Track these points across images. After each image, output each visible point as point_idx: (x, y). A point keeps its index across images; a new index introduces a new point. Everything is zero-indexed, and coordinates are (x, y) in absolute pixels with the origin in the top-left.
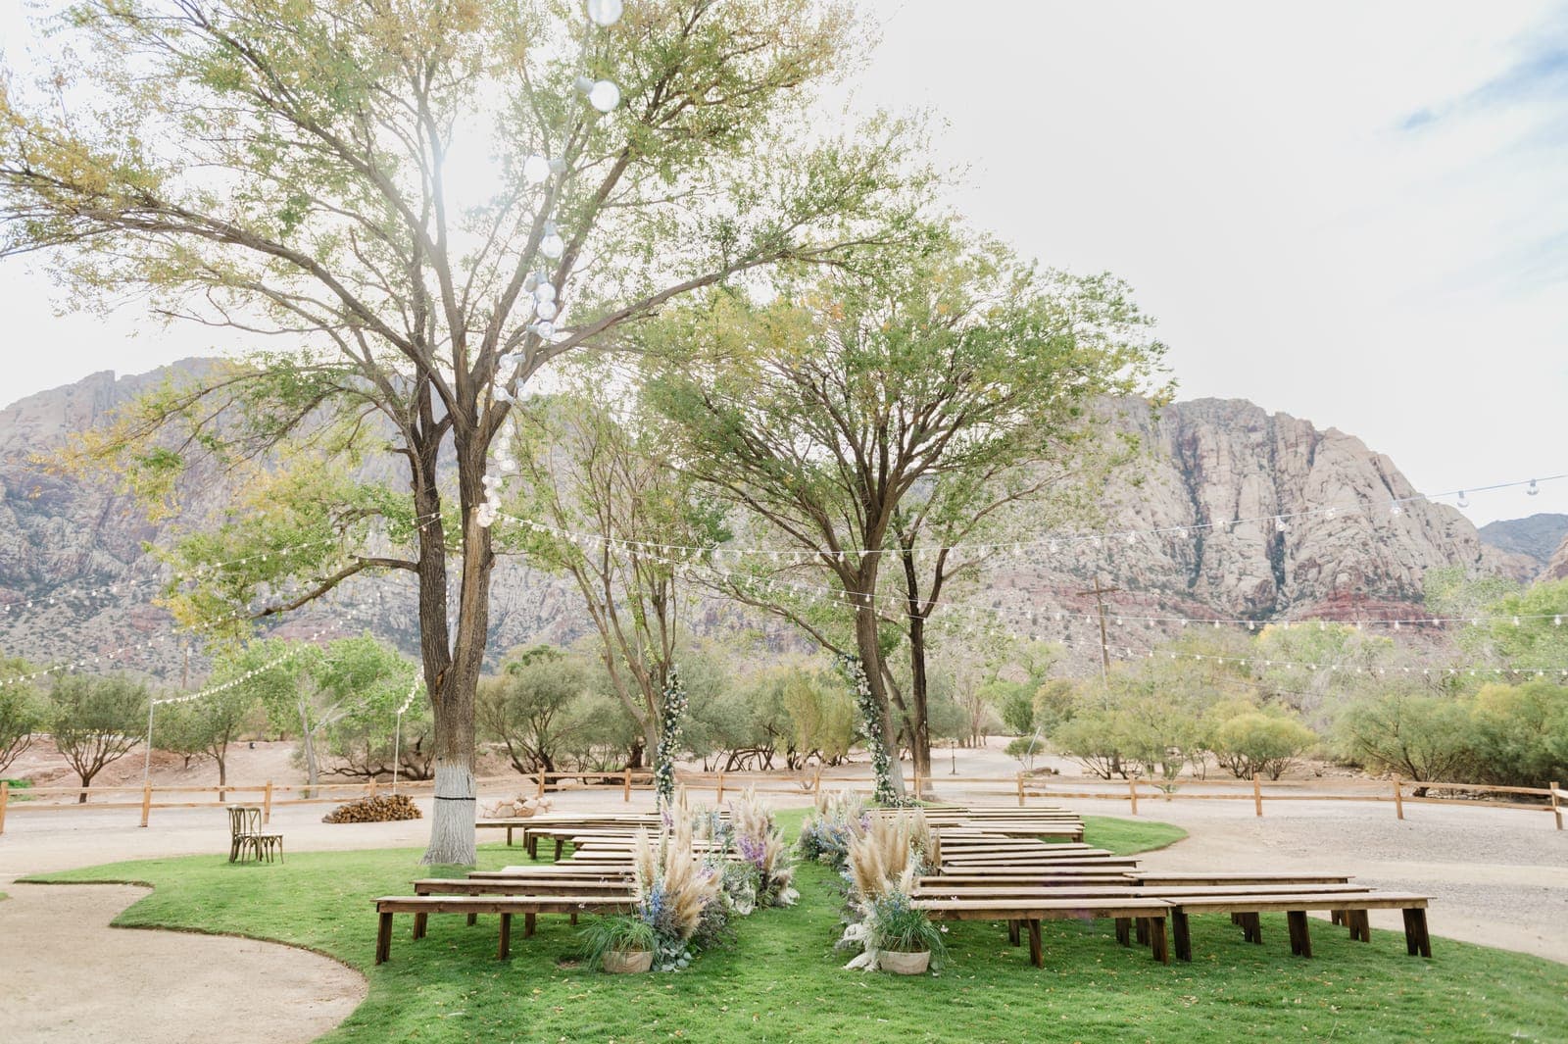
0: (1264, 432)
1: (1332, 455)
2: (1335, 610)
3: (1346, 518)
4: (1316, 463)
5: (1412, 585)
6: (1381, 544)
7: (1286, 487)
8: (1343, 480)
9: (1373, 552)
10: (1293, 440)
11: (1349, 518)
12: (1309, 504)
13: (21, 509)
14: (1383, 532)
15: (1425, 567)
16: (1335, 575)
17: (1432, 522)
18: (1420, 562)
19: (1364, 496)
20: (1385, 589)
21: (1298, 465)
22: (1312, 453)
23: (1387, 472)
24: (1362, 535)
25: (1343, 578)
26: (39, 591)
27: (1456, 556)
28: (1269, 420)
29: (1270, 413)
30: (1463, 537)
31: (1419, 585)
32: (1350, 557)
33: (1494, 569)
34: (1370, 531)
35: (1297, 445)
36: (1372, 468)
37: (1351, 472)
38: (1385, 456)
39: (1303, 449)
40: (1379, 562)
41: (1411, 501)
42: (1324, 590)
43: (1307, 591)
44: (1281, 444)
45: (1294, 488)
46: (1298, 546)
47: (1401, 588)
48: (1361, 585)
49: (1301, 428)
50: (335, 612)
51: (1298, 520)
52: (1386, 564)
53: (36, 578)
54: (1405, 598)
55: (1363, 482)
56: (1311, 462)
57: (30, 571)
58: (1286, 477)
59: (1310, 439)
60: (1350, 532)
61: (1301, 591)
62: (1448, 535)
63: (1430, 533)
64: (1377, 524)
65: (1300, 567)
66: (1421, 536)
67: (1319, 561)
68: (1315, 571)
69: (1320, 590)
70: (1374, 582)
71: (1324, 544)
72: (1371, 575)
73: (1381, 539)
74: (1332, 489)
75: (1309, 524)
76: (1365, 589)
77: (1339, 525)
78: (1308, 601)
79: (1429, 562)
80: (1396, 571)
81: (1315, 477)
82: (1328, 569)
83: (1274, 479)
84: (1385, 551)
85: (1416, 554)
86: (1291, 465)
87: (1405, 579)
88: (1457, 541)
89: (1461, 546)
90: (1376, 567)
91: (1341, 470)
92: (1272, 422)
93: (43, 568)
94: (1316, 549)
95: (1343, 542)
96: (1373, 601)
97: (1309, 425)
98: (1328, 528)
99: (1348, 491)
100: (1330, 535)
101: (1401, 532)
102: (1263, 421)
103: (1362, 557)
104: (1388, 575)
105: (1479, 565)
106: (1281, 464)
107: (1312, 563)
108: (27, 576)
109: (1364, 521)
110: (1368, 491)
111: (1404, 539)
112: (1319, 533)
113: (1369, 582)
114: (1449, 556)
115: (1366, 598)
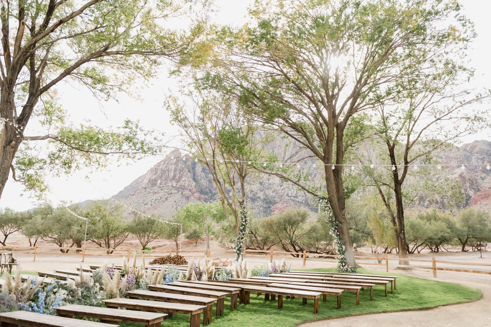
13: (206, 173)
26: (212, 195)
50: (291, 199)
53: (211, 192)
57: (209, 190)
93: (212, 189)
108: (209, 192)
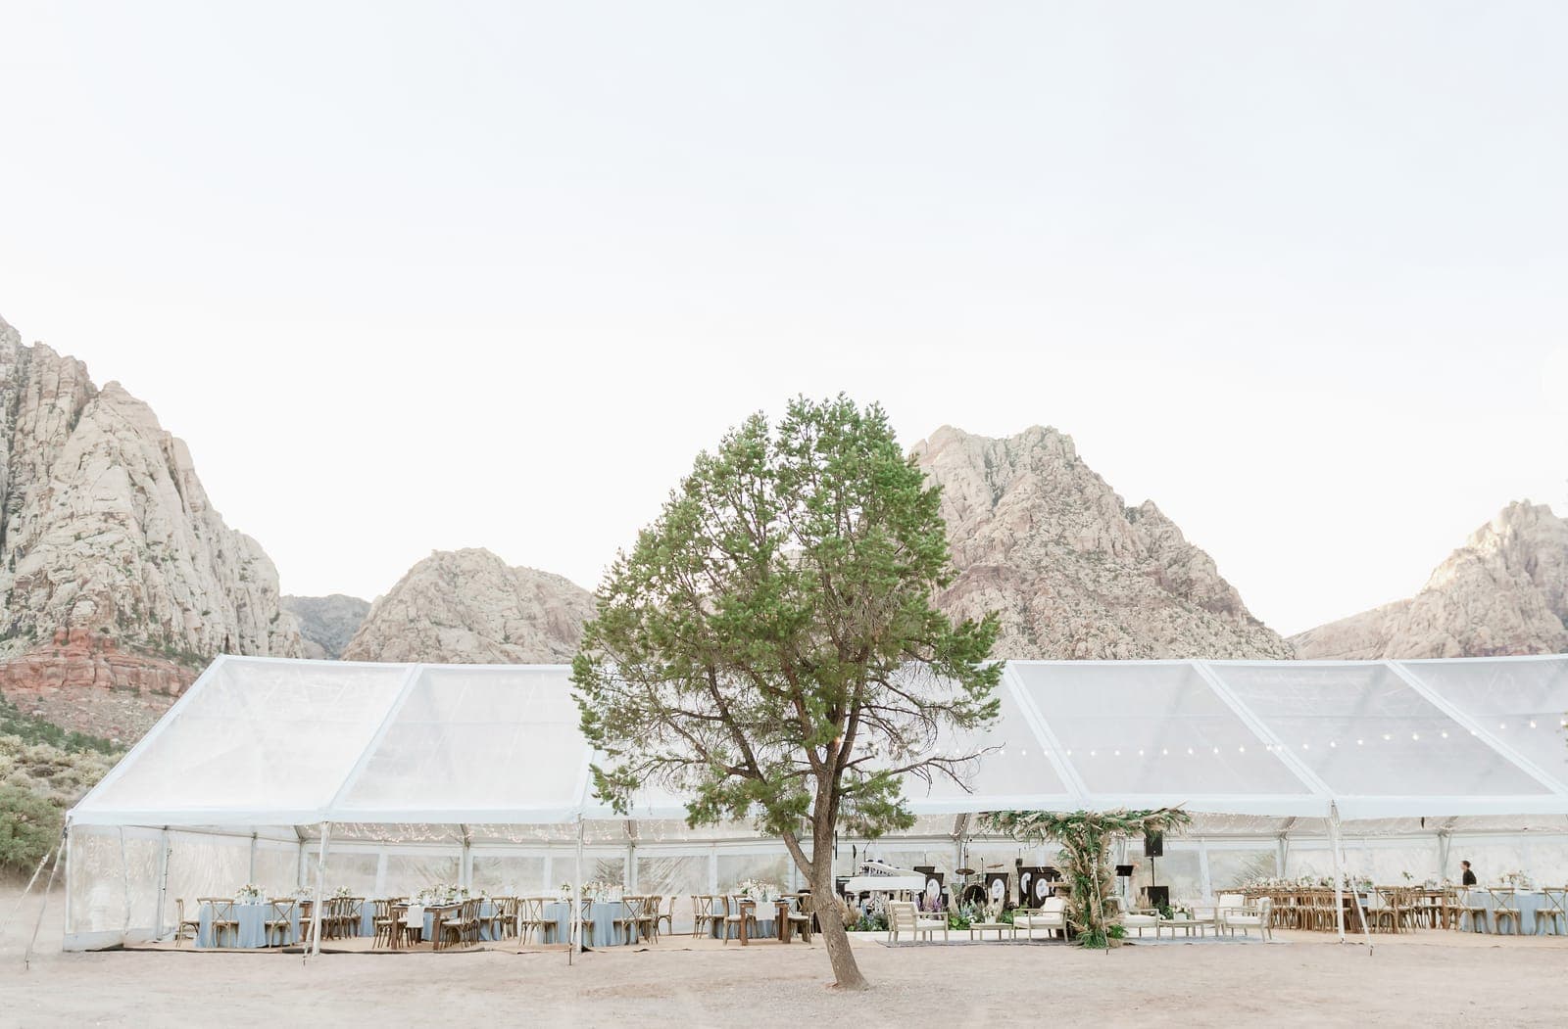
0: (11, 367)
1: (104, 419)
2: (61, 659)
3: (109, 515)
4: (80, 427)
5: (183, 636)
6: (151, 565)
7: (27, 458)
8: (116, 457)
9: (137, 573)
10: (53, 387)
11: (111, 515)
12: (55, 484)
14: (158, 551)
15: (206, 613)
16: (72, 602)
17: (226, 553)
18: (201, 606)
19: (142, 490)
20: (144, 636)
21: (53, 425)
22: (78, 413)
23: (180, 464)
24: (126, 546)
25: (84, 608)
27: (247, 609)
28: (21, 351)
29: (28, 342)
30: (261, 584)
31: (193, 638)
32: (102, 576)
33: (291, 637)
34: (140, 543)
35: (57, 396)
36: (161, 456)
37: (130, 448)
38: (182, 443)
39: (65, 404)
40: (143, 593)
41: (201, 515)
42: (51, 625)
43: (24, 626)
44: (33, 390)
45: (38, 460)
46: (23, 552)
47: (168, 638)
48: (110, 623)
49: (69, 371)
51: (35, 509)
52: (153, 598)
54: (170, 654)
55: (144, 468)
56: (72, 426)
58: (30, 443)
59: (79, 392)
60: (109, 538)
61: (14, 625)
62: (243, 578)
63: (221, 569)
64: (152, 536)
65: (20, 584)
66: (208, 565)
67: (51, 577)
68: (43, 592)
69: (44, 626)
70: (130, 621)
71: (63, 550)
72: (128, 611)
73: (153, 559)
74: (98, 464)
75: (49, 517)
76: (115, 632)
77: (93, 524)
78: (19, 642)
79: (213, 606)
80: (166, 610)
81: (72, 448)
82: (63, 591)
83: (11, 444)
84: (156, 577)
85: (198, 592)
86: (41, 425)
87: (176, 628)
88: (252, 587)
89: (257, 596)
90: (138, 600)
91: (116, 443)
92: (27, 355)
94: (52, 557)
95: (95, 550)
96: (123, 653)
97: (81, 369)
98: (77, 525)
99: (119, 475)
100: (78, 538)
101: (183, 556)
102: (12, 351)
103: (120, 579)
104: (152, 615)
105: (273, 628)
106: (25, 421)
107: (41, 579)
109: (134, 528)
110: (148, 483)
111: (186, 567)
112: (61, 532)
113: (123, 621)
114: (239, 608)
115: (114, 644)
